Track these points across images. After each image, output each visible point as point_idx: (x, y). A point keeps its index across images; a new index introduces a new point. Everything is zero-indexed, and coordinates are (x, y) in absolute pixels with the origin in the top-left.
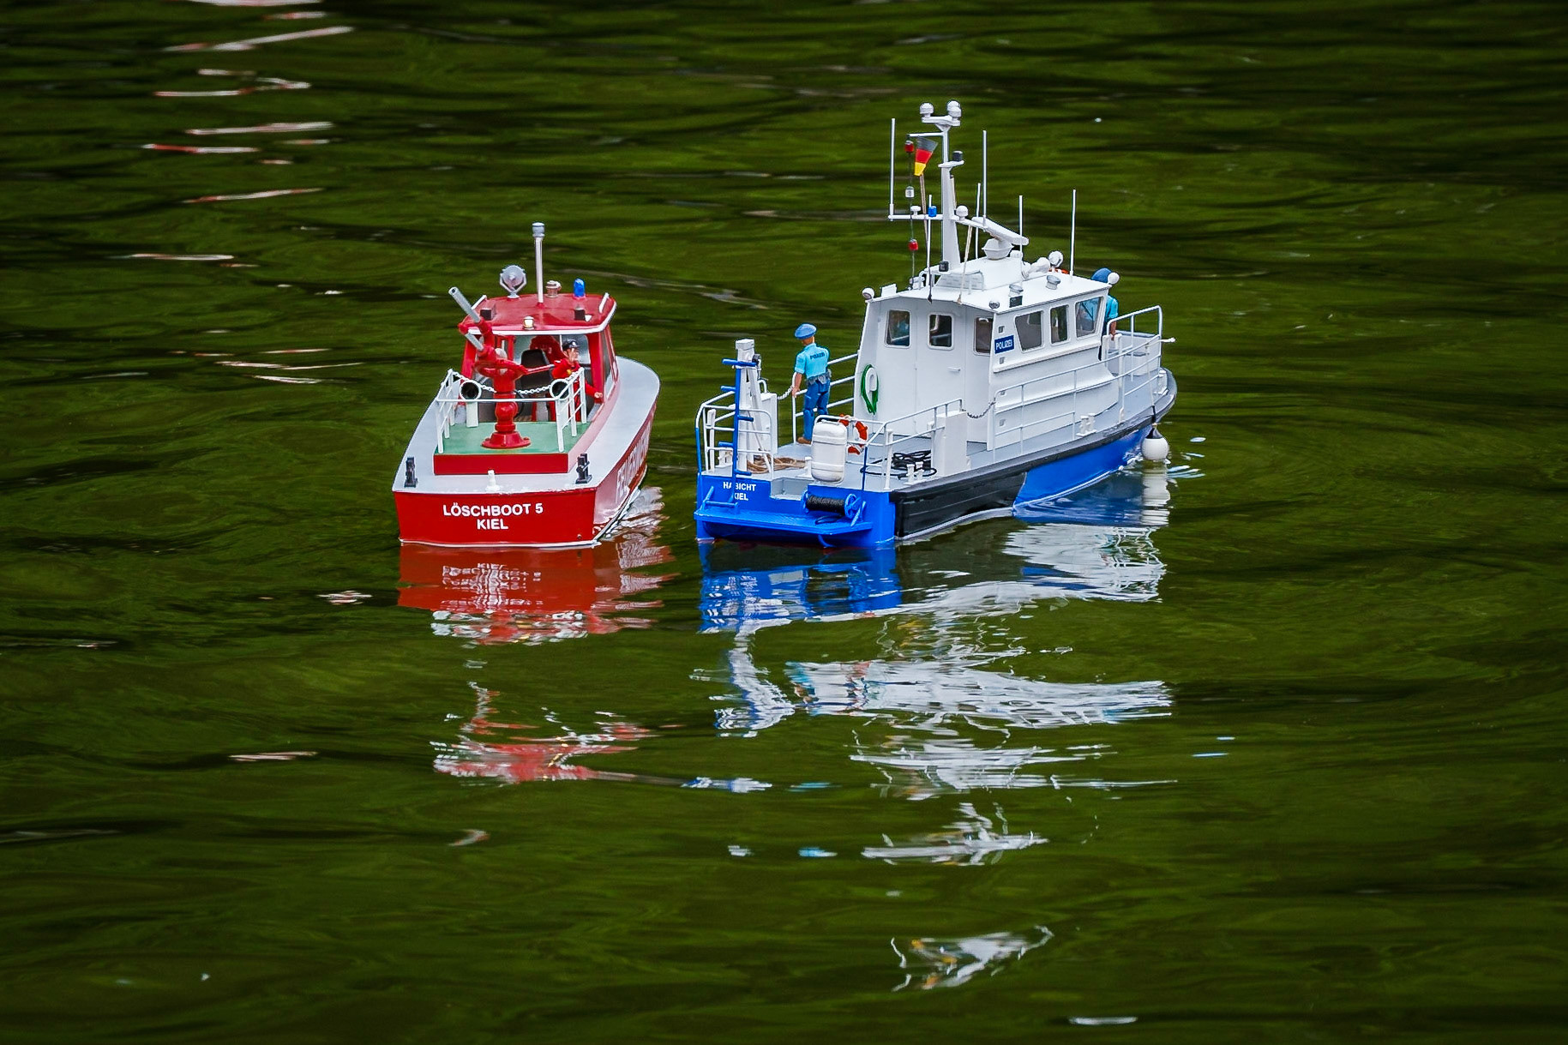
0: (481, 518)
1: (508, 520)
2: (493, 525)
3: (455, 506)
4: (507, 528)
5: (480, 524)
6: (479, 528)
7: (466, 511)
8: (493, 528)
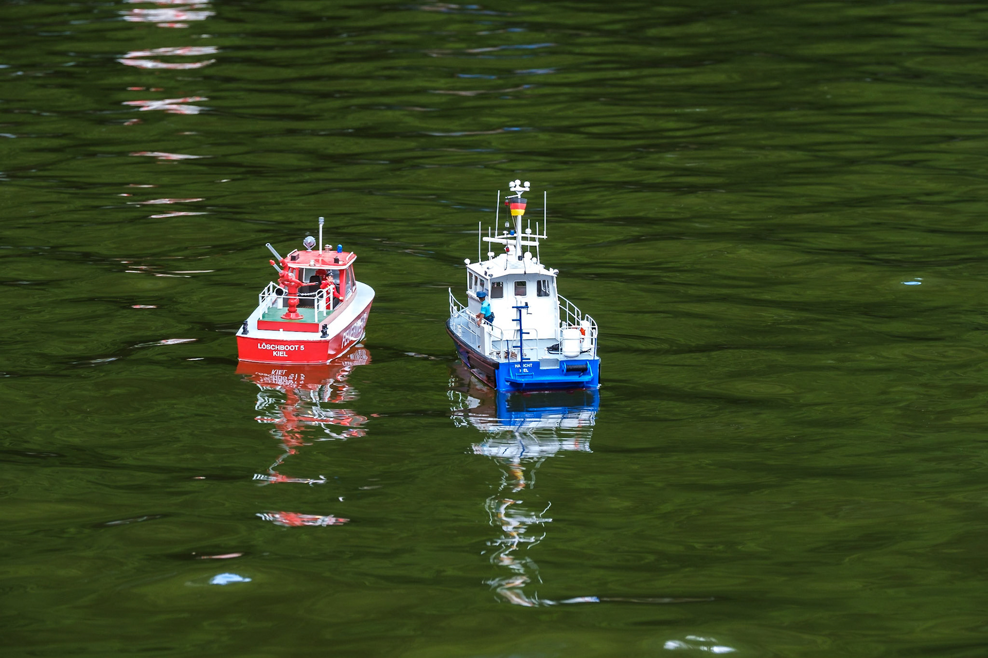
0: (275, 350)
1: (288, 352)
2: (280, 354)
3: (264, 344)
4: (287, 356)
5: (275, 353)
6: (274, 355)
7: (269, 347)
8: (281, 355)
